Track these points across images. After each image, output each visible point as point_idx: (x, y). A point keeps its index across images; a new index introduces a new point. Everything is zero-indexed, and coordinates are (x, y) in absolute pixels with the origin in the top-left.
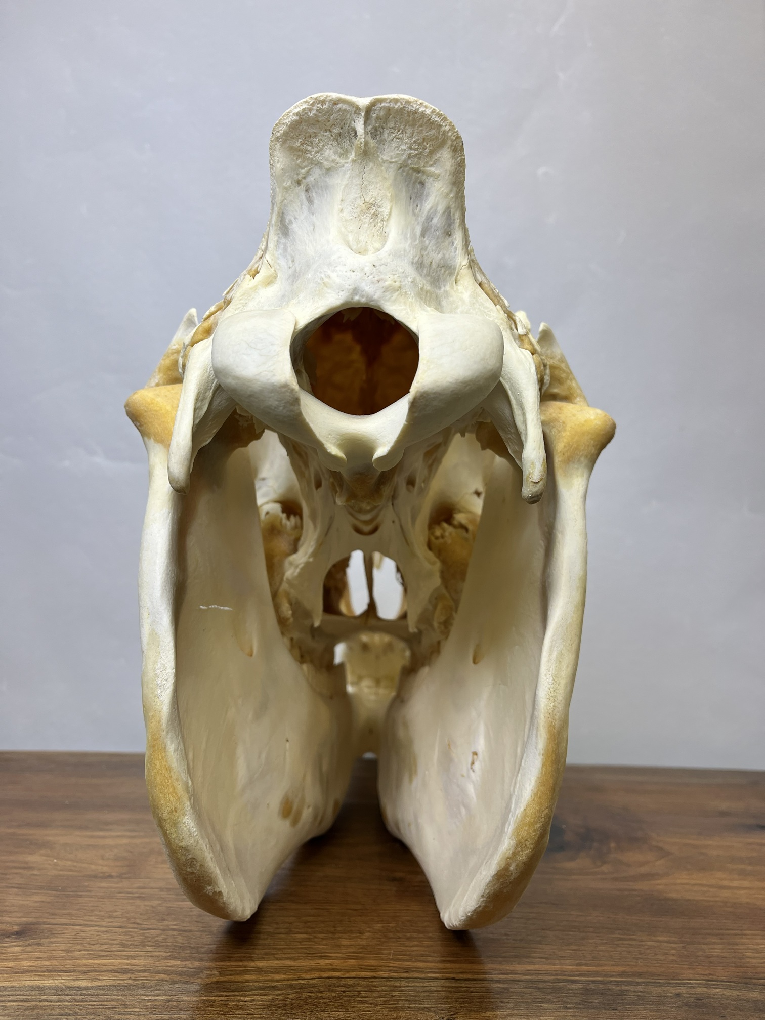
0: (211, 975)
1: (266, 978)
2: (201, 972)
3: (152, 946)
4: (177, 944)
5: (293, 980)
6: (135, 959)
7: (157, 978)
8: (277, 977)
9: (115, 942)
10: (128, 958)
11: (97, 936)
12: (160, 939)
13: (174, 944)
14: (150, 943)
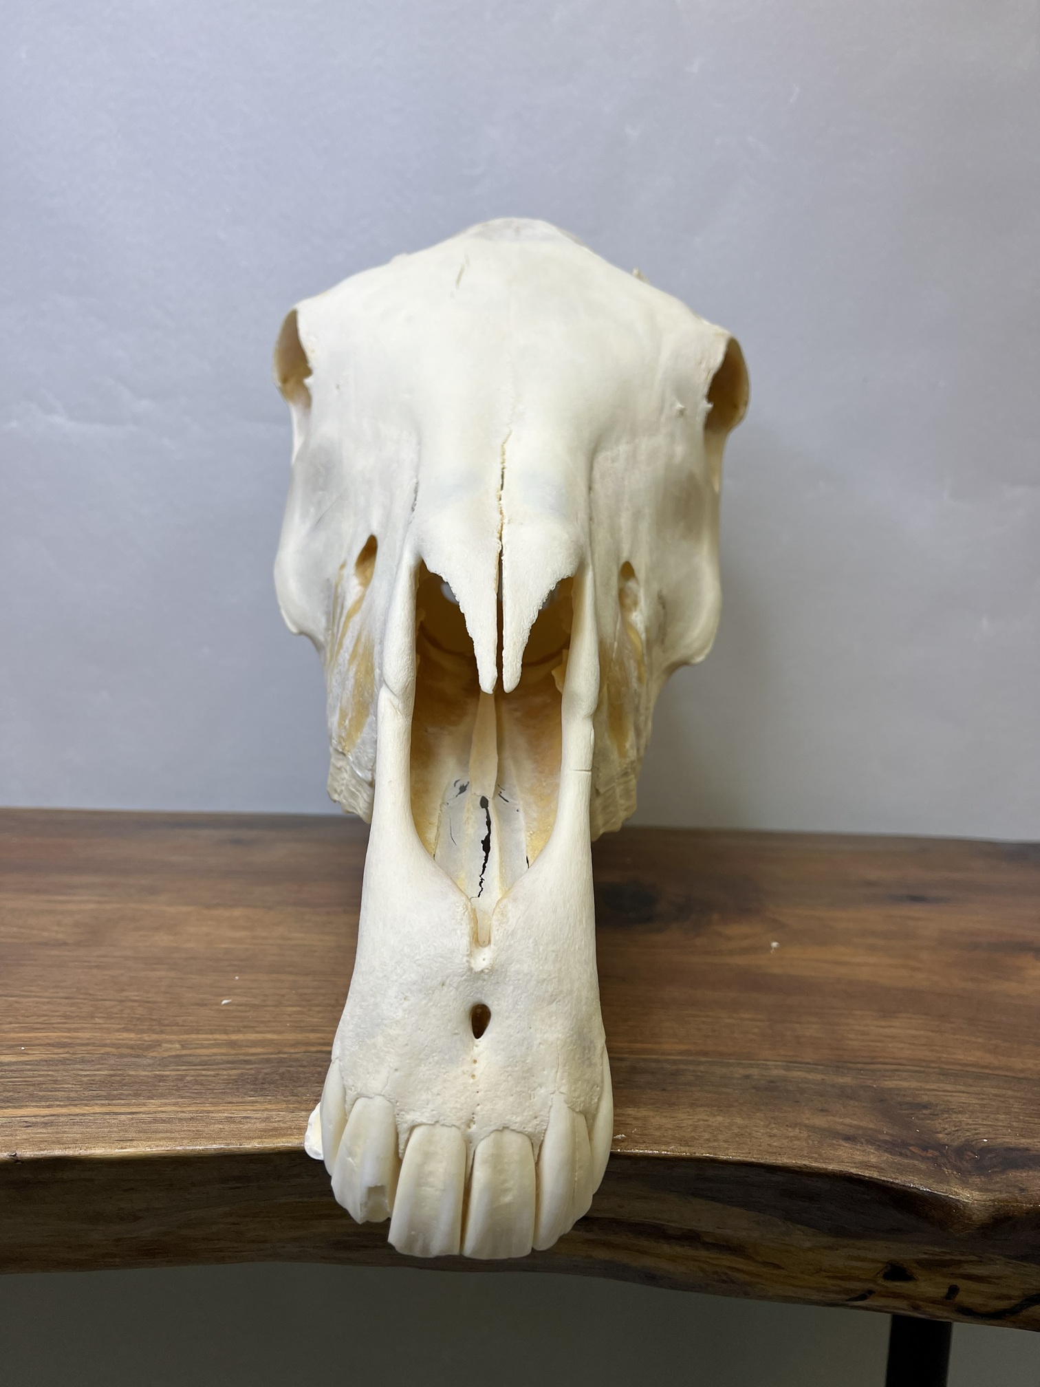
0: (171, 1049)
1: (238, 1052)
2: (160, 1045)
3: (103, 1017)
4: (134, 1016)
5: (272, 1054)
6: (78, 1032)
7: (102, 1052)
8: (253, 1050)
9: (57, 1014)
10: (69, 1030)
11: (35, 1007)
12: (115, 1010)
13: (132, 1016)
14: (101, 1015)
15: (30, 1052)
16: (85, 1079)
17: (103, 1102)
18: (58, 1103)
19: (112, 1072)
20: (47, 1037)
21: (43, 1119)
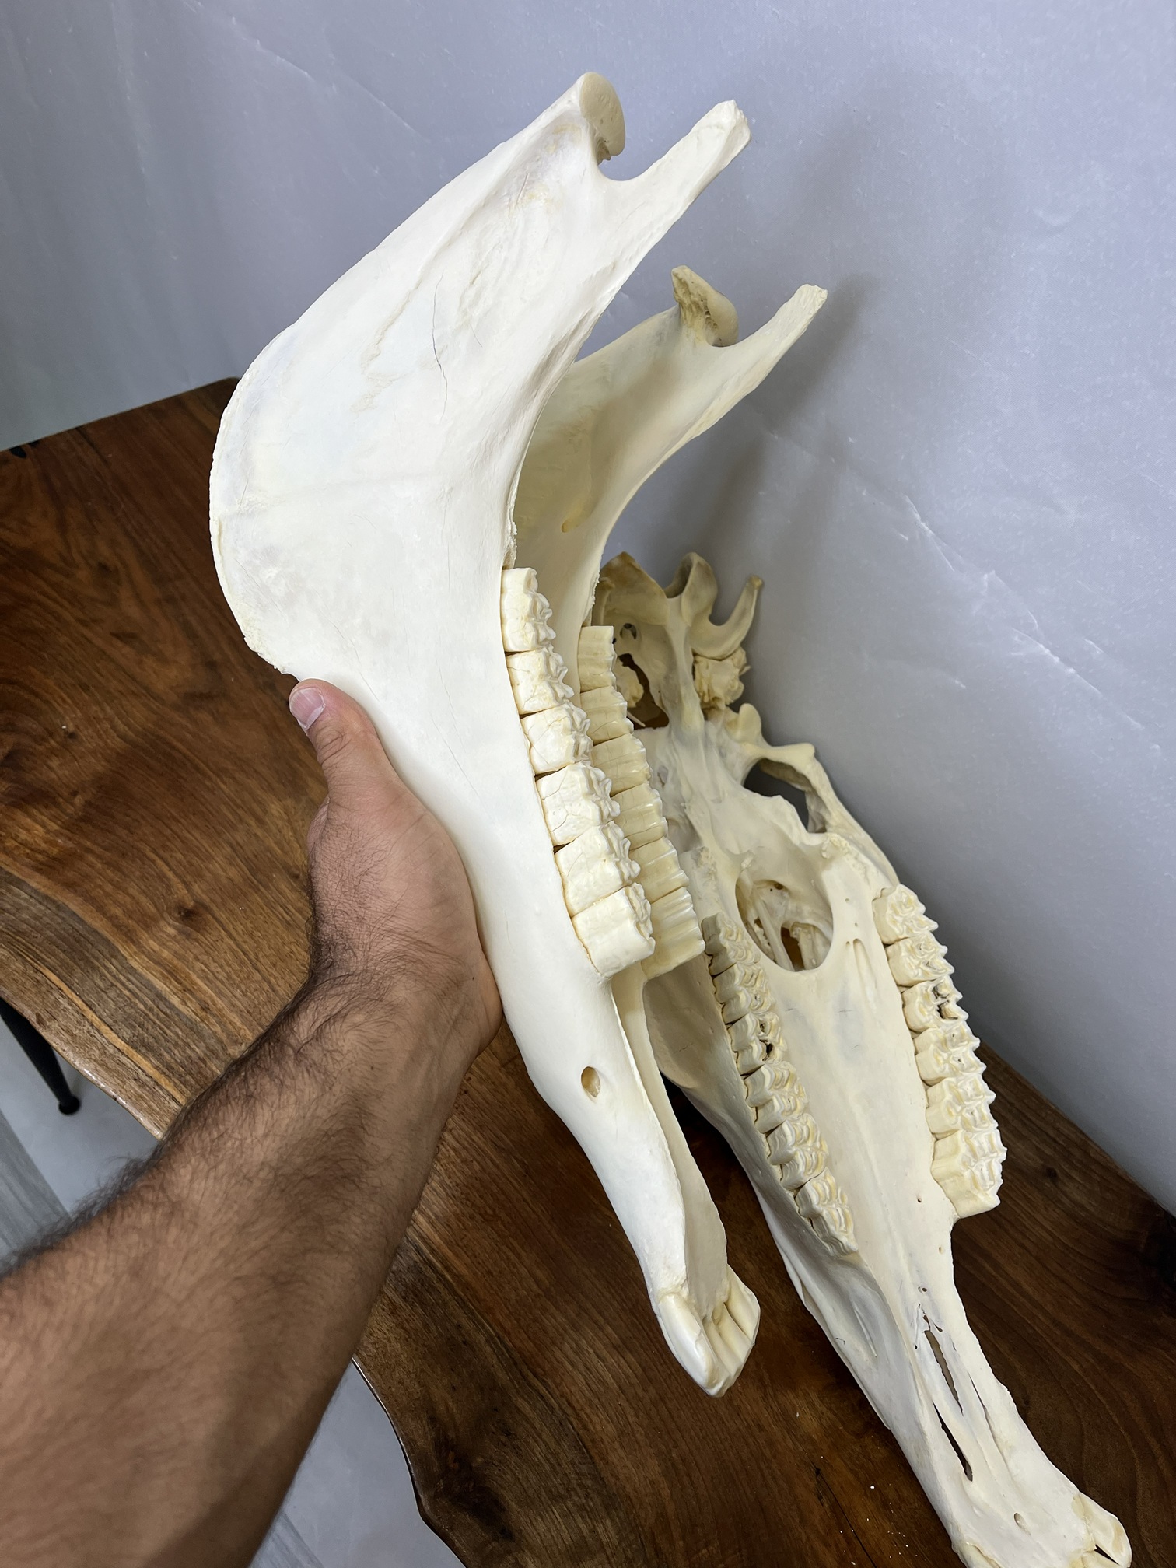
15: (189, 1004)
16: (188, 1051)
17: (177, 1081)
18: (161, 1066)
19: (202, 1055)
20: (205, 993)
21: (143, 1077)
